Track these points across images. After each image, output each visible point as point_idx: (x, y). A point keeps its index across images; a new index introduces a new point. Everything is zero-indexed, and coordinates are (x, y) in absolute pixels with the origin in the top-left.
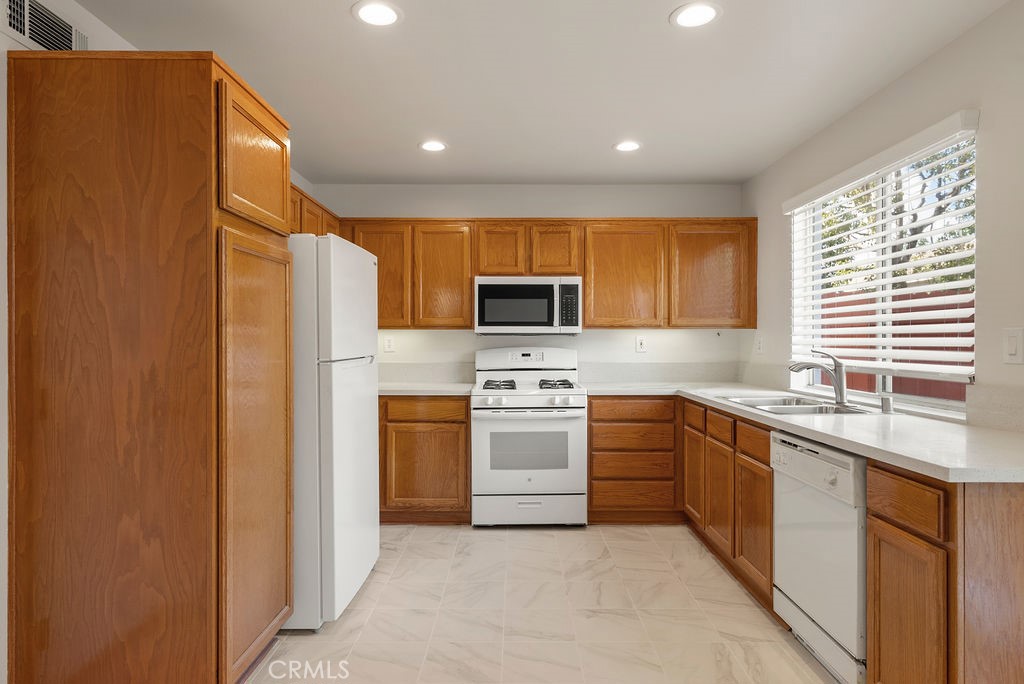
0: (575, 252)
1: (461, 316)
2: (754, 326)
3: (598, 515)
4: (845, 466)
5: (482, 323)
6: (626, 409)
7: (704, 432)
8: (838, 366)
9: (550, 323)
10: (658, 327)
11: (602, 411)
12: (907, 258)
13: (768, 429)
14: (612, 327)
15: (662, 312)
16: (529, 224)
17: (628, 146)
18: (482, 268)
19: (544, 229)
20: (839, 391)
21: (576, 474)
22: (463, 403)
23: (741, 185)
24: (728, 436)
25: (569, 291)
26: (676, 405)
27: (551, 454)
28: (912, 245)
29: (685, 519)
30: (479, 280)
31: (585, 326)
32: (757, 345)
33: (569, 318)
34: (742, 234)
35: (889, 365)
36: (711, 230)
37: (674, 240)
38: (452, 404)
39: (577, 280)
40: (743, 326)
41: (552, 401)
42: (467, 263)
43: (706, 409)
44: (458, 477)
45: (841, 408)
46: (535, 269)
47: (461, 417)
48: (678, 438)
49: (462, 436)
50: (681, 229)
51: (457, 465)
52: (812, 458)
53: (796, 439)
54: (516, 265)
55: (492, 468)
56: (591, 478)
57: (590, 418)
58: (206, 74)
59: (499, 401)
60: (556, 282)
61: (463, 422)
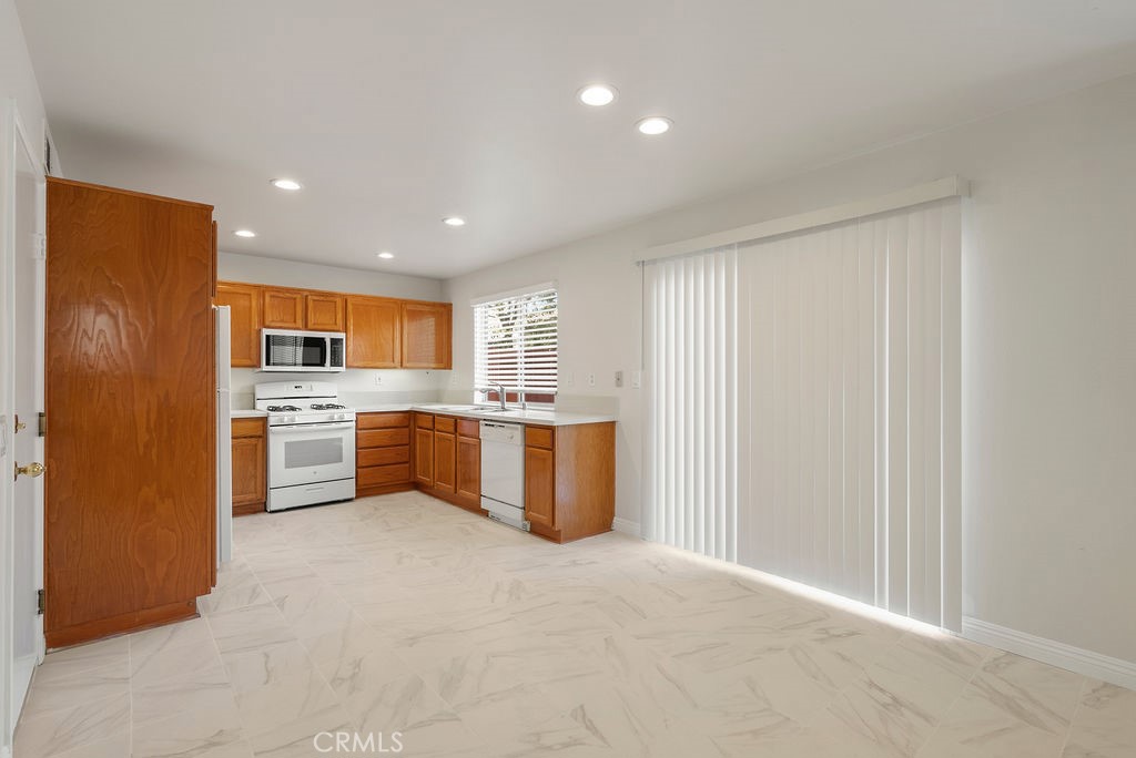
0: (340, 316)
1: (250, 359)
2: (451, 369)
3: (363, 491)
4: (517, 429)
5: (268, 364)
6: (380, 420)
7: (433, 429)
8: (502, 390)
9: (322, 364)
10: (395, 368)
11: (365, 422)
12: (513, 324)
13: (477, 420)
14: (365, 367)
15: (397, 359)
16: (305, 294)
17: (386, 256)
18: (267, 323)
19: (316, 298)
20: (503, 403)
21: (348, 465)
22: (261, 423)
23: (442, 282)
24: (452, 429)
25: (335, 342)
26: (412, 416)
27: (330, 453)
28: (515, 318)
29: (417, 486)
30: (266, 332)
31: (347, 367)
32: (452, 379)
33: (336, 362)
34: (443, 314)
35: (523, 388)
36: (427, 309)
37: (405, 313)
38: (251, 424)
39: (342, 335)
40: (445, 368)
41: (332, 417)
42: (255, 319)
43: (433, 416)
44: (256, 478)
45: (504, 409)
46: (310, 326)
47: (260, 433)
48: (412, 437)
49: (260, 447)
50: (409, 307)
51: (256, 469)
52: (501, 429)
53: (491, 422)
54: (295, 322)
55: (286, 467)
56: (357, 467)
57: (357, 429)
58: (209, 216)
59: (293, 419)
60: (328, 336)
61: (260, 437)
